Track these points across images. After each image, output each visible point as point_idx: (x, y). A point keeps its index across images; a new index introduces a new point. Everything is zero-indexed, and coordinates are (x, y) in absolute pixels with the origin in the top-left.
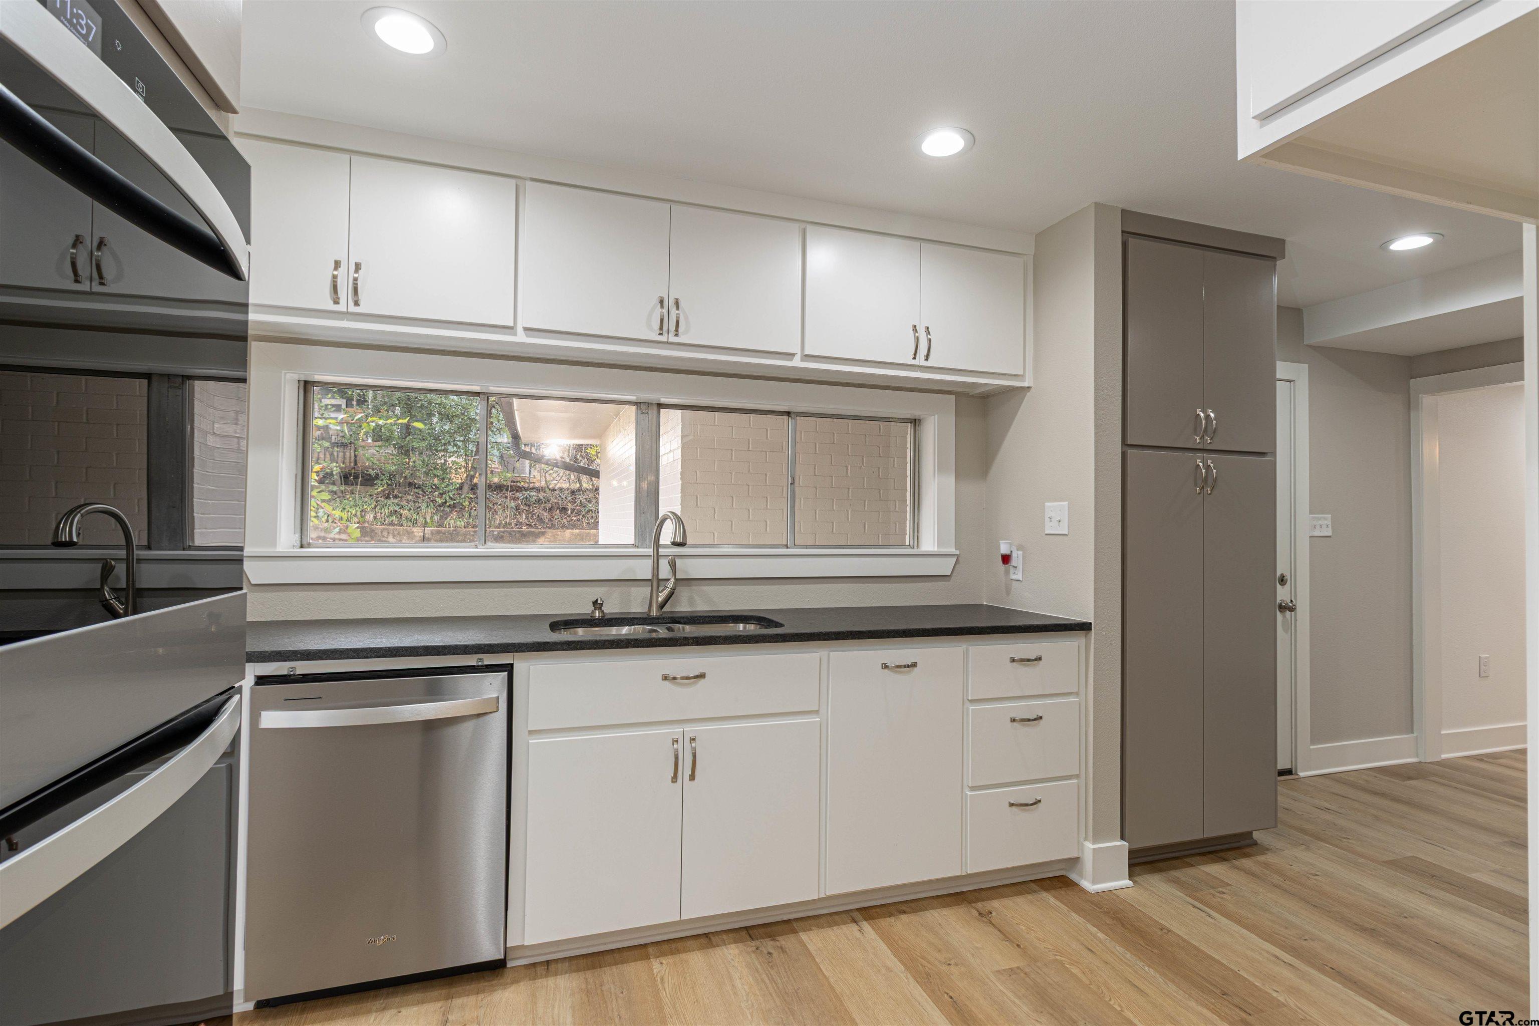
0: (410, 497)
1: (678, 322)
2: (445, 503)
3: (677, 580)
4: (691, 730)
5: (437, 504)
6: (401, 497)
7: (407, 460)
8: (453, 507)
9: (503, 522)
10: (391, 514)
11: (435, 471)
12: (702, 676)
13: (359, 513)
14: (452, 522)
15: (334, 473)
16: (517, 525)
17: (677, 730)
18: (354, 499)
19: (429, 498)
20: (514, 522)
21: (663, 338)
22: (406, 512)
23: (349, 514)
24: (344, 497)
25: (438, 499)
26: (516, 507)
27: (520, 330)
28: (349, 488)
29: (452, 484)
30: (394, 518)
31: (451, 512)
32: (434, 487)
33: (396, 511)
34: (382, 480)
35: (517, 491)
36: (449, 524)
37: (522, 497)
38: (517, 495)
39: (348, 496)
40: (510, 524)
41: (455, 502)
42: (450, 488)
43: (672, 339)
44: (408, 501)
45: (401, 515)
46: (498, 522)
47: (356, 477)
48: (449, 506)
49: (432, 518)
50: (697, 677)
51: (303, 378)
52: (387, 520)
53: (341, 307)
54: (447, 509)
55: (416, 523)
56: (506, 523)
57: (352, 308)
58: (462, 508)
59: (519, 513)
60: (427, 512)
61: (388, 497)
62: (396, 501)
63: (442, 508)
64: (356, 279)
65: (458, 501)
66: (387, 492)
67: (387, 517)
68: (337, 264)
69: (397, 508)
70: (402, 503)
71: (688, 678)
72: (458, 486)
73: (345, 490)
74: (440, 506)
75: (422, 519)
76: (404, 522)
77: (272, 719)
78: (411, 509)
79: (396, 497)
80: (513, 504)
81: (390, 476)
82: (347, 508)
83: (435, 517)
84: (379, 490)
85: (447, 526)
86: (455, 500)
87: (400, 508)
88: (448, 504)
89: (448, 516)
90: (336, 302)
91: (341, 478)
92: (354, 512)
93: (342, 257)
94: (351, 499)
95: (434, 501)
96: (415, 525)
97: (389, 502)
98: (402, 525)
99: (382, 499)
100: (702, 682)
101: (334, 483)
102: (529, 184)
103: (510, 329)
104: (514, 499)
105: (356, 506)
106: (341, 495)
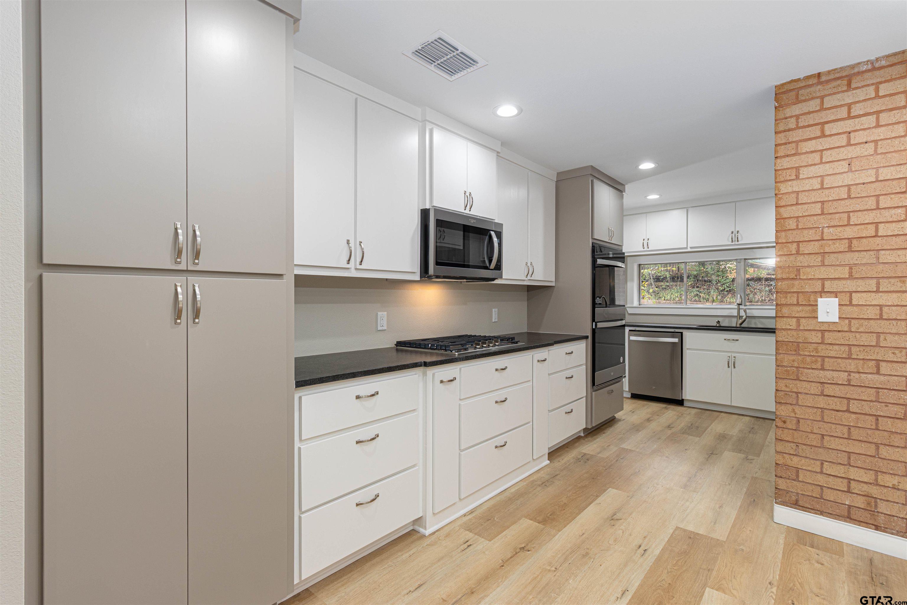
0: (705, 287)
1: (738, 238)
2: (725, 289)
3: (747, 316)
4: (734, 355)
5: (720, 290)
6: (701, 287)
7: (703, 268)
8: (728, 292)
9: (760, 299)
10: (695, 296)
11: (718, 273)
12: (738, 340)
13: (679, 296)
14: (728, 299)
15: (667, 277)
16: (769, 301)
17: (730, 354)
18: (677, 289)
19: (715, 287)
20: (767, 299)
21: (734, 243)
22: (703, 294)
23: (674, 296)
24: (672, 288)
25: (720, 288)
26: (769, 290)
27: (689, 248)
28: (674, 284)
29: (728, 279)
30: (697, 298)
31: (728, 294)
32: (718, 281)
33: (698, 294)
34: (691, 279)
35: (771, 281)
36: (727, 301)
37: (774, 284)
38: (771, 283)
39: (674, 288)
40: (765, 300)
41: (730, 289)
42: (728, 281)
43: (736, 243)
44: (704, 289)
45: (700, 296)
46: (757, 299)
47: (678, 278)
48: (727, 291)
49: (717, 297)
50: (736, 340)
51: (639, 264)
52: (693, 299)
53: (645, 249)
54: (726, 293)
55: (708, 300)
56: (762, 300)
57: (647, 249)
58: (734, 292)
59: (772, 294)
60: (714, 293)
61: (694, 288)
62: (698, 289)
63: (723, 292)
64: (648, 243)
65: (732, 288)
66: (693, 285)
67: (693, 297)
68: (644, 240)
69: (698, 293)
70: (700, 290)
71: (733, 340)
72: (731, 280)
73: (673, 284)
74: (722, 291)
75: (711, 298)
76: (702, 300)
77: (633, 338)
78: (705, 293)
79: (698, 287)
80: (767, 289)
81: (694, 276)
82: (674, 293)
83: (719, 297)
84: (689, 284)
85: (726, 302)
86: (730, 288)
87: (700, 293)
88: (726, 290)
89: (726, 296)
90: (644, 248)
91: (671, 279)
92: (676, 295)
93: (645, 238)
94: (675, 289)
95: (718, 289)
96: (708, 301)
97: (694, 290)
98: (701, 301)
99: (691, 288)
100: (737, 342)
101: (667, 282)
102: (690, 209)
103: (686, 248)
104: (768, 286)
105: (678, 292)
106: (671, 287)
